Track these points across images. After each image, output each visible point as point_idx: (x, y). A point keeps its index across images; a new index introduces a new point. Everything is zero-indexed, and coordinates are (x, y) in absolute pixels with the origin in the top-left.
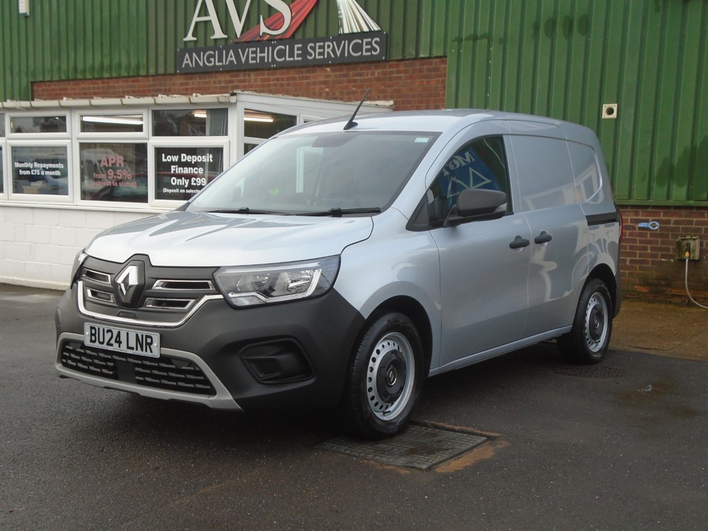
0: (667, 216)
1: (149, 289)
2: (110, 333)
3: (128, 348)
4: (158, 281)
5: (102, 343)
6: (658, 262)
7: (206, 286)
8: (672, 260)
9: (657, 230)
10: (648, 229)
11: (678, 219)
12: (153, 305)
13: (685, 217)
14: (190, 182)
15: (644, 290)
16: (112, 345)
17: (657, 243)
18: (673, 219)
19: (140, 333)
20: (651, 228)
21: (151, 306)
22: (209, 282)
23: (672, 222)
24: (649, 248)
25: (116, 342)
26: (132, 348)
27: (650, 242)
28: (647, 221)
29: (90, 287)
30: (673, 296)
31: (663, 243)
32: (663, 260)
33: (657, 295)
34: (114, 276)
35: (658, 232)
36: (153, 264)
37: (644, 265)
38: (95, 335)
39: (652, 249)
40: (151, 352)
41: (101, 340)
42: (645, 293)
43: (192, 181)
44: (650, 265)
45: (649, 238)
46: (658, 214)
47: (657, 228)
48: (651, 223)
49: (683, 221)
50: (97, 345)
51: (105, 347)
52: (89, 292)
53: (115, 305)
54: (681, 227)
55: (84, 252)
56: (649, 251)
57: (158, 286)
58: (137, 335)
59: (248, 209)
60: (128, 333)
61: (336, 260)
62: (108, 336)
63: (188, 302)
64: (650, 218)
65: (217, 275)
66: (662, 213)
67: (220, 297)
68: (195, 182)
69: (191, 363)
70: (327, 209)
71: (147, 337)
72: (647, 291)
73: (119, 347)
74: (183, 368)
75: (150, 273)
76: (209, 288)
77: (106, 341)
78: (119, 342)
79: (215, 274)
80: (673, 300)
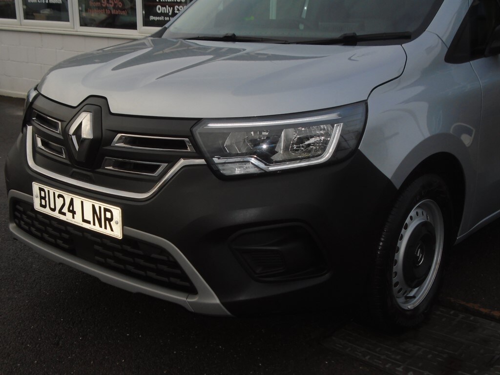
1: (106, 146)
2: (61, 199)
3: (84, 221)
4: (119, 135)
5: (54, 210)
7: (183, 145)
12: (113, 167)
14: (174, 10)
16: (64, 214)
19: (97, 204)
21: (111, 168)
22: (187, 139)
25: (69, 211)
26: (89, 222)
29: (40, 136)
34: (65, 124)
36: (113, 111)
38: (44, 198)
40: (112, 230)
41: (52, 207)
43: (176, 9)
50: (47, 211)
51: (56, 214)
52: (39, 141)
53: (67, 162)
55: (36, 89)
57: (118, 143)
58: (93, 206)
59: (234, 35)
60: (82, 202)
61: (361, 109)
62: (59, 202)
63: (158, 166)
65: (198, 131)
67: (201, 161)
68: (178, 10)
69: (162, 251)
70: (337, 35)
71: (106, 210)
73: (73, 218)
74: (153, 256)
75: (107, 123)
76: (187, 148)
77: (58, 208)
78: (73, 213)
79: (194, 129)
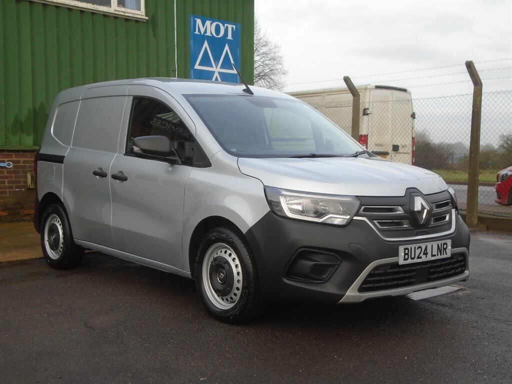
0: (18, 158)
2: (420, 249)
3: (432, 256)
5: (413, 259)
6: (14, 191)
8: (23, 190)
9: (11, 168)
10: (5, 167)
11: (25, 159)
13: (30, 158)
15: (4, 214)
16: (421, 258)
17: (12, 177)
18: (22, 160)
20: (7, 167)
21: (433, 223)
22: (450, 201)
23: (21, 162)
24: (6, 182)
25: (424, 254)
26: (435, 255)
27: (6, 177)
28: (4, 162)
30: (26, 215)
31: (16, 177)
32: (17, 190)
33: (14, 216)
34: (407, 206)
35: (12, 169)
37: (4, 195)
38: (408, 254)
39: (9, 182)
40: (446, 254)
41: (413, 257)
42: (6, 216)
44: (8, 195)
45: (6, 174)
46: (11, 156)
47: (11, 166)
48: (7, 163)
49: (29, 160)
50: (409, 261)
51: (416, 261)
52: (377, 224)
53: (411, 228)
54: (27, 165)
56: (7, 184)
58: (438, 245)
60: (432, 246)
62: (418, 252)
63: (446, 216)
64: (6, 160)
66: (14, 156)
71: (444, 244)
72: (7, 214)
73: (426, 257)
76: (449, 205)
77: (417, 256)
78: (426, 254)
79: (452, 195)
80: (25, 218)
